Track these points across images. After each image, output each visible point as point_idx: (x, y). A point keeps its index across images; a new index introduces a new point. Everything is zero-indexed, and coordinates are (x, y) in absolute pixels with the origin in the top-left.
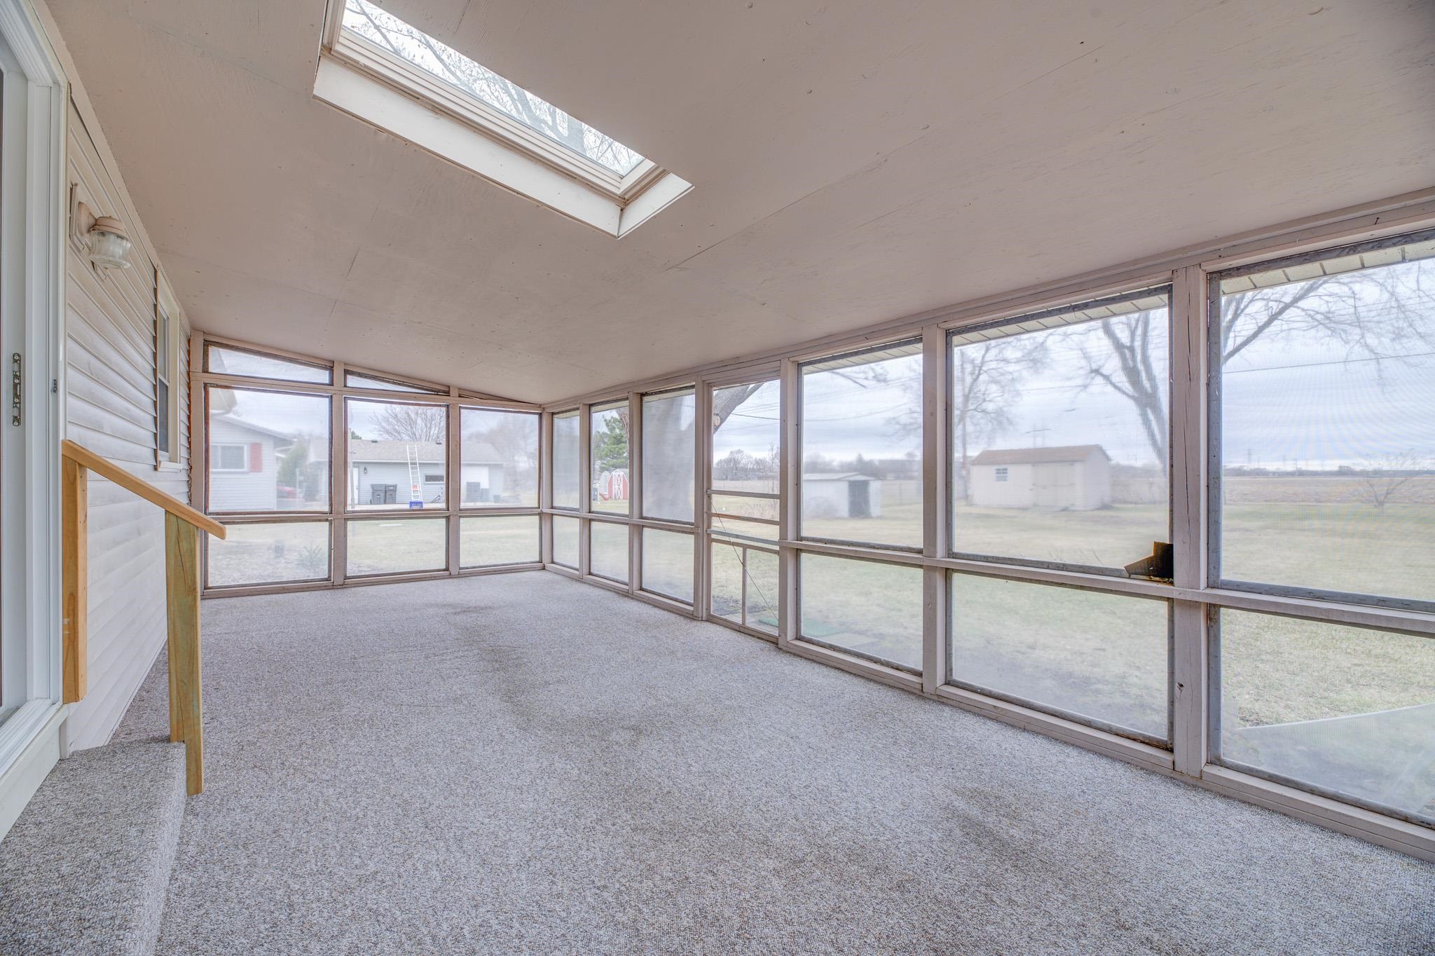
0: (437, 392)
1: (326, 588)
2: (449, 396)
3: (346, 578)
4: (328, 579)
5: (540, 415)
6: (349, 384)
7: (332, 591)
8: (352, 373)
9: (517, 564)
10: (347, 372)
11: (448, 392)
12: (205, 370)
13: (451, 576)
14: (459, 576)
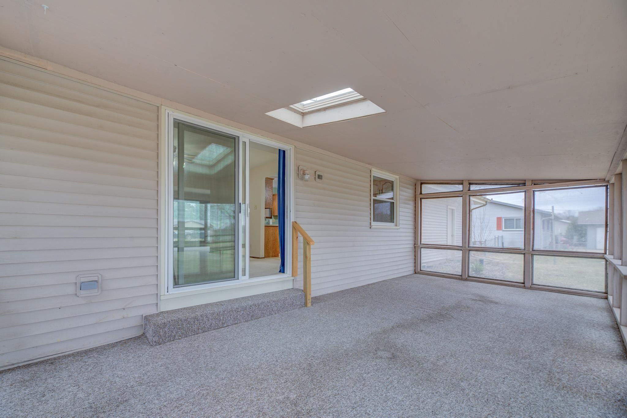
0: (519, 185)
1: (459, 279)
2: (525, 185)
3: (469, 276)
4: (461, 276)
5: (607, 186)
6: (471, 189)
7: (461, 281)
8: (473, 184)
9: (582, 290)
10: (470, 184)
11: (525, 184)
12: (421, 194)
13: (524, 287)
14: (531, 288)
